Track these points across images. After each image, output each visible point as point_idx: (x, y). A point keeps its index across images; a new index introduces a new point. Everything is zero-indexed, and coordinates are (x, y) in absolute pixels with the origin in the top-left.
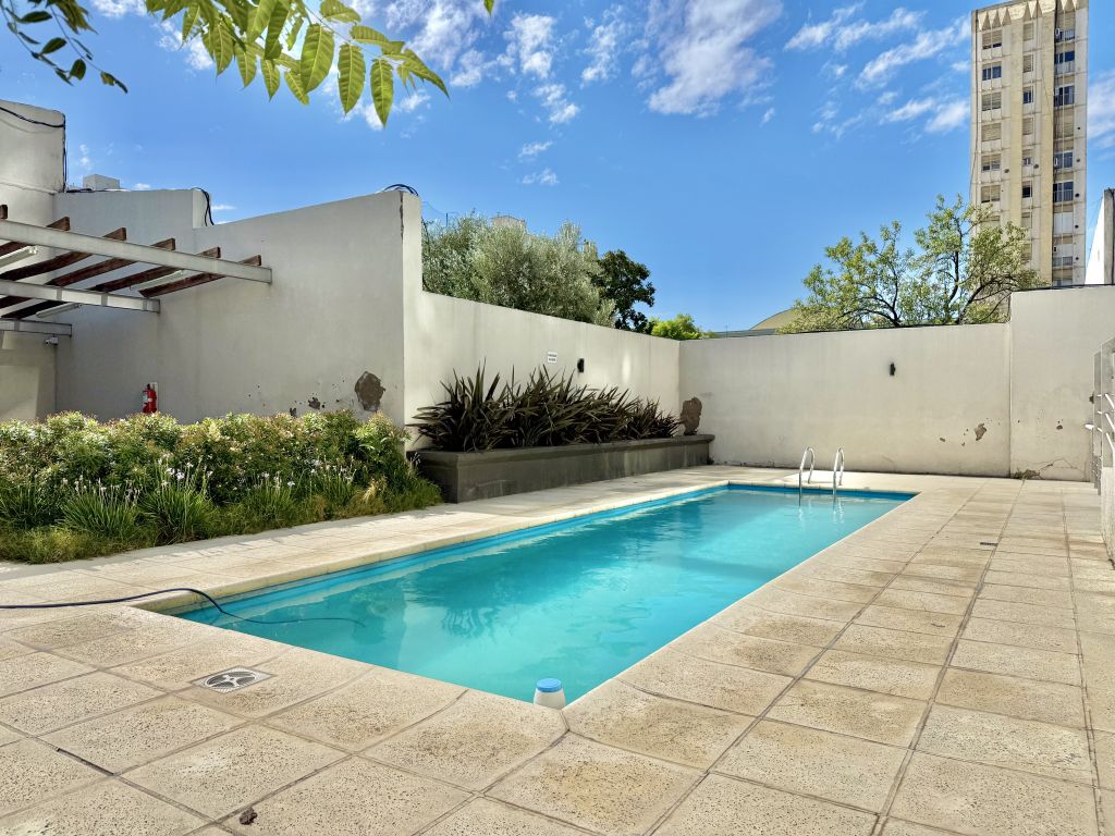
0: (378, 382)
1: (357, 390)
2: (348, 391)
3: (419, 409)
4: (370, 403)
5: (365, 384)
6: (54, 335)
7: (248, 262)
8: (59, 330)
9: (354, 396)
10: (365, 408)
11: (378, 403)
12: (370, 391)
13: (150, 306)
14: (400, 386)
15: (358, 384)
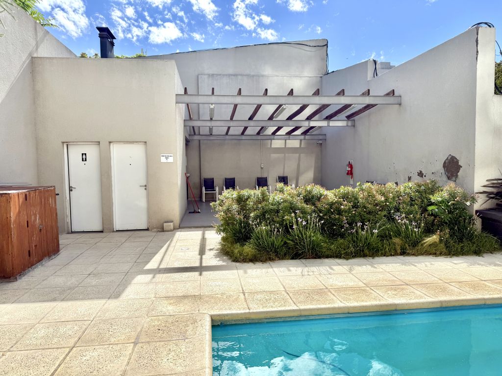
0: (457, 162)
1: (444, 167)
2: (439, 167)
3: (487, 180)
4: (452, 175)
5: (449, 162)
6: (321, 140)
7: (388, 94)
8: (321, 137)
9: (442, 171)
10: (449, 178)
11: (457, 176)
12: (452, 167)
13: (350, 123)
14: (472, 165)
15: (445, 162)
